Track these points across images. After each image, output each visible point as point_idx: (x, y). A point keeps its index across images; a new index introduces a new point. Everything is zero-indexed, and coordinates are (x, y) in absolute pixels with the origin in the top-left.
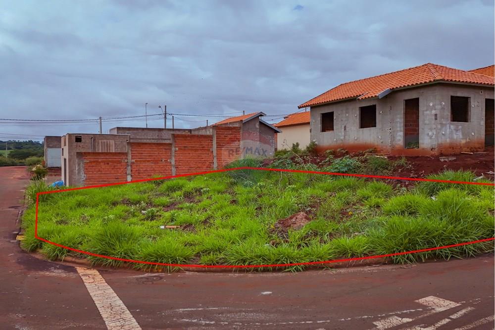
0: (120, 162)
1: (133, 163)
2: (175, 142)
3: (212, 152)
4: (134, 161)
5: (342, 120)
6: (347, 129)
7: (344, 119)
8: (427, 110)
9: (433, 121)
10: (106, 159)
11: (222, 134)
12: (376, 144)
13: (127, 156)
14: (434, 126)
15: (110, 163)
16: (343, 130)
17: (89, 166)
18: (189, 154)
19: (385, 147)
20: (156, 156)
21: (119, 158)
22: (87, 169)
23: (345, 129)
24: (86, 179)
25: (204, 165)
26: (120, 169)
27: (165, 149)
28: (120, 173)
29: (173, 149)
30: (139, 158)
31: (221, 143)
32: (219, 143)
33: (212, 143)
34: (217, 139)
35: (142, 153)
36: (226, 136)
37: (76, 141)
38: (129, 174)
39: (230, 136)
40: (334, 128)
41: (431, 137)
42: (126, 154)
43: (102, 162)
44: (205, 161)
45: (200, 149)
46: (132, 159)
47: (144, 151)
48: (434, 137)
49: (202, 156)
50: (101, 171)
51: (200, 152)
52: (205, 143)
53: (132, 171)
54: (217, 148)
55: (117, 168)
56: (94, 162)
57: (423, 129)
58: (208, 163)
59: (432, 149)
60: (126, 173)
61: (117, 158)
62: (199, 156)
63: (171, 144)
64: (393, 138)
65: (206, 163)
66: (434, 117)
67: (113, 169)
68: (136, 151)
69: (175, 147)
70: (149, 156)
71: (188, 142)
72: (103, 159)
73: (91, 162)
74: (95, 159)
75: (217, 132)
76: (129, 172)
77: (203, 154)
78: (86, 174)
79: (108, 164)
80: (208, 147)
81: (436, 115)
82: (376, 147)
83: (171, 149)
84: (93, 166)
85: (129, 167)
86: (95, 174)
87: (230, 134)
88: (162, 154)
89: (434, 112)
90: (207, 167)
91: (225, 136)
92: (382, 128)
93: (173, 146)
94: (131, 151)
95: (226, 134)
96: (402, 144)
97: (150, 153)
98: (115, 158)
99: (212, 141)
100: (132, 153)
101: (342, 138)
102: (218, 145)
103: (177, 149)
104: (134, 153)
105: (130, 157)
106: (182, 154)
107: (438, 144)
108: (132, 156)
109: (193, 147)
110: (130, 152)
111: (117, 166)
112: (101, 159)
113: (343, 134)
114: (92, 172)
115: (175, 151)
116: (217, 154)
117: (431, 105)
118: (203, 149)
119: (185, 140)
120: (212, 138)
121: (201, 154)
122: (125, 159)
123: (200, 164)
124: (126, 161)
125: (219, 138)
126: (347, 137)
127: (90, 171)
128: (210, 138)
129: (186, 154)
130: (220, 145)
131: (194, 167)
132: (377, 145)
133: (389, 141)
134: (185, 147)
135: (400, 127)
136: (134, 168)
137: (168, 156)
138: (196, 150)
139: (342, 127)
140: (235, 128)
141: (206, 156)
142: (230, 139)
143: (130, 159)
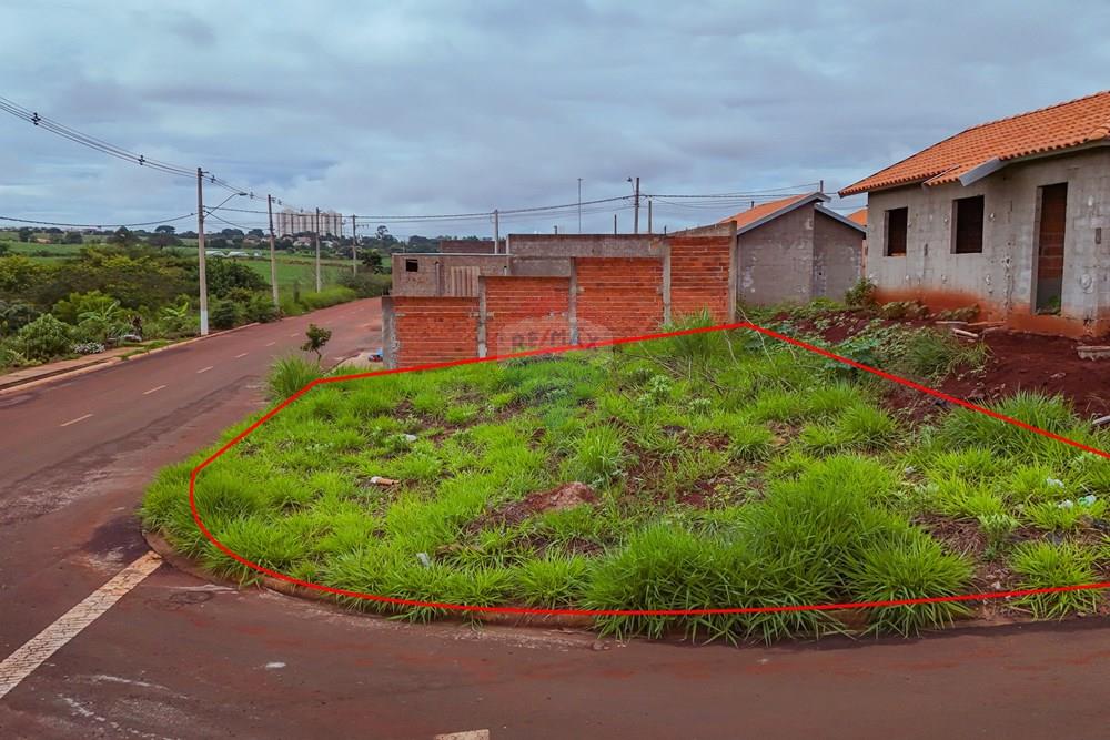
0: (464, 317)
1: (489, 319)
2: (578, 274)
3: (662, 295)
4: (491, 314)
5: (921, 231)
6: (930, 252)
7: (925, 228)
8: (1081, 217)
9: (1093, 248)
10: (438, 310)
11: (683, 254)
12: (980, 296)
13: (478, 304)
14: (1093, 261)
15: (445, 319)
16: (923, 253)
17: (406, 325)
18: (608, 299)
19: (995, 307)
20: (538, 304)
21: (464, 309)
22: (401, 330)
23: (926, 254)
24: (400, 350)
25: (642, 324)
26: (465, 330)
27: (556, 290)
28: (465, 340)
29: (574, 289)
30: (502, 309)
31: (683, 275)
32: (676, 275)
33: (661, 274)
34: (672, 265)
35: (508, 299)
36: (696, 259)
37: (407, 270)
38: (482, 342)
39: (703, 259)
40: (908, 248)
41: (1086, 289)
42: (476, 301)
43: (430, 316)
44: (643, 314)
45: (633, 290)
46: (488, 310)
47: (513, 294)
48: (1091, 290)
49: (636, 305)
50: (429, 335)
51: (634, 295)
52: (644, 276)
53: (487, 334)
54: (672, 285)
55: (459, 330)
56: (415, 316)
57: (1071, 266)
58: (649, 320)
59: (1086, 321)
60: (476, 339)
61: (457, 309)
62: (629, 304)
63: (568, 279)
64: (1012, 281)
65: (645, 319)
66: (1093, 237)
67: (450, 330)
68: (497, 294)
69: (578, 285)
70: (522, 305)
71: (605, 275)
72: (431, 310)
73: (408, 316)
74: (415, 310)
75: (673, 250)
76: (482, 336)
77: (640, 299)
78: (401, 340)
79: (441, 320)
80: (652, 284)
81: (1099, 231)
82: (980, 302)
83: (568, 290)
84: (413, 325)
85: (483, 328)
86: (417, 340)
87: (705, 254)
88: (549, 299)
89: (1095, 223)
90: (648, 329)
91: (691, 259)
92: (993, 257)
93: (572, 283)
94: (487, 293)
95: (696, 254)
96: (1028, 301)
97: (525, 299)
98: (455, 310)
99: (662, 270)
100: (487, 299)
101: (920, 274)
102: (675, 280)
103: (582, 289)
104: (493, 299)
105: (483, 305)
106: (593, 299)
107: (1099, 309)
108: (488, 305)
109: (618, 285)
110: (484, 297)
111: (459, 324)
112: (427, 311)
113: (922, 264)
114: (412, 336)
115: (578, 294)
116: (672, 300)
117: (1090, 204)
118: (639, 288)
119: (600, 269)
120: (661, 264)
121: (634, 299)
122: (475, 310)
123: (633, 322)
124: (476, 315)
125: (677, 265)
126: (928, 271)
127: (407, 335)
128: (657, 263)
129: (601, 299)
130: (680, 280)
131: (619, 328)
132: (983, 299)
133: (1005, 290)
134: (599, 285)
135: (1027, 258)
136: (493, 330)
137: (562, 305)
138: (623, 292)
139: (920, 247)
140: (715, 240)
141: (645, 305)
142: (704, 264)
143: (483, 311)
